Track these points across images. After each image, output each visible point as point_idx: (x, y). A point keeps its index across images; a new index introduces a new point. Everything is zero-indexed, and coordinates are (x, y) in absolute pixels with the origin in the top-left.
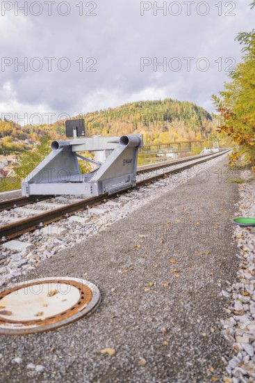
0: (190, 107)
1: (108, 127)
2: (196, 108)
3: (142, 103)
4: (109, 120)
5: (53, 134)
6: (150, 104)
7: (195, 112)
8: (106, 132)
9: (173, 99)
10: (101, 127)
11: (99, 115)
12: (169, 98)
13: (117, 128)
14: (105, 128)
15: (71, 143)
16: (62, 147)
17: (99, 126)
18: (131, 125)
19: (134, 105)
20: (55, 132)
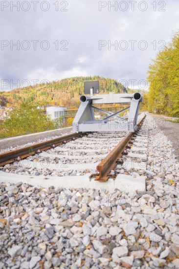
0: (112, 82)
1: (52, 95)
2: (116, 84)
3: (78, 78)
4: (53, 90)
5: (10, 99)
6: (83, 79)
7: (115, 86)
8: (51, 99)
9: (100, 76)
10: (47, 95)
11: (45, 86)
12: (97, 75)
13: (59, 96)
14: (50, 96)
15: (92, 98)
16: (88, 100)
17: (45, 94)
18: (69, 94)
19: (71, 80)
20: (12, 98)
